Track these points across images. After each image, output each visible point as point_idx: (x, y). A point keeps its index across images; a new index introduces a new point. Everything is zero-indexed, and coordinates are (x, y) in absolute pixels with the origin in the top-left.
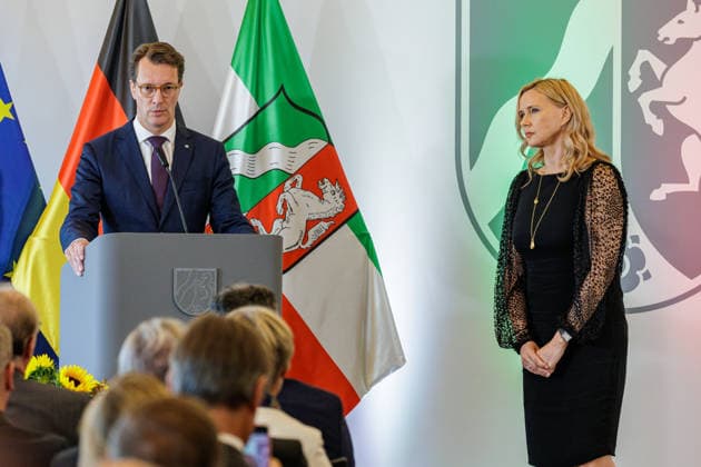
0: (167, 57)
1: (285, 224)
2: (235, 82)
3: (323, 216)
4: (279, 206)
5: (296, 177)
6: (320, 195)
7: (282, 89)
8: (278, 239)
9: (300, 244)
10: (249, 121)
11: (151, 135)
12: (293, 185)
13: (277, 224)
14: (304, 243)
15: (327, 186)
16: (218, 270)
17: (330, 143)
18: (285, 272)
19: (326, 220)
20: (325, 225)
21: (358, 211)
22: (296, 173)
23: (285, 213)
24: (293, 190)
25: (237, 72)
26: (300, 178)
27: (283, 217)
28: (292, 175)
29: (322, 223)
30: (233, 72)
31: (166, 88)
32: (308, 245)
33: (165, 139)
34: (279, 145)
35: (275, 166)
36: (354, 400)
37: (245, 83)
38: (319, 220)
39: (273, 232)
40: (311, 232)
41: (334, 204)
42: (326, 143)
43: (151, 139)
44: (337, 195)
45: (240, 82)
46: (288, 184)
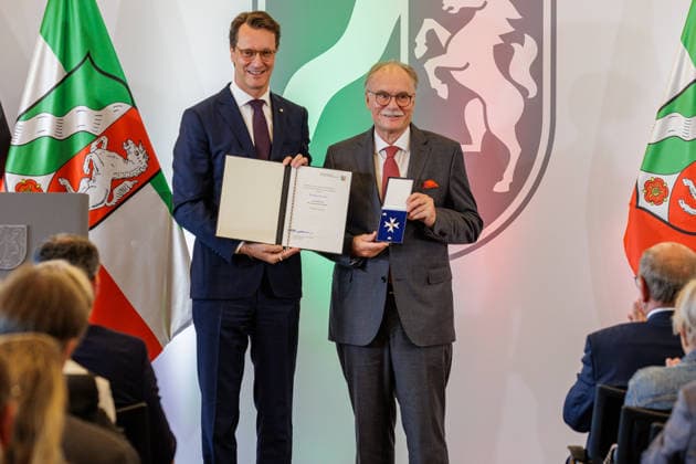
0: (266, 22)
1: (91, 183)
2: (44, 48)
3: (127, 175)
4: (86, 167)
5: (102, 139)
6: (124, 155)
7: (88, 55)
8: (85, 197)
9: (106, 202)
10: (57, 86)
11: (251, 98)
12: (99, 147)
13: (84, 183)
14: (109, 201)
15: (131, 147)
16: (28, 228)
17: (134, 106)
18: (91, 228)
19: (130, 179)
20: (129, 184)
21: (160, 171)
22: (102, 135)
23: (91, 173)
24: (99, 151)
25: (46, 39)
26: (105, 140)
27: (90, 177)
28: (98, 137)
29: (126, 182)
30: (42, 39)
31: (265, 53)
32: (113, 203)
33: (264, 102)
34: (85, 108)
35: (81, 129)
36: (158, 349)
37: (53, 49)
38: (123, 179)
39: (81, 191)
40: (116, 191)
41: (137, 164)
42: (129, 107)
43: (250, 103)
44: (141, 155)
45: (49, 48)
46: (94, 145)
